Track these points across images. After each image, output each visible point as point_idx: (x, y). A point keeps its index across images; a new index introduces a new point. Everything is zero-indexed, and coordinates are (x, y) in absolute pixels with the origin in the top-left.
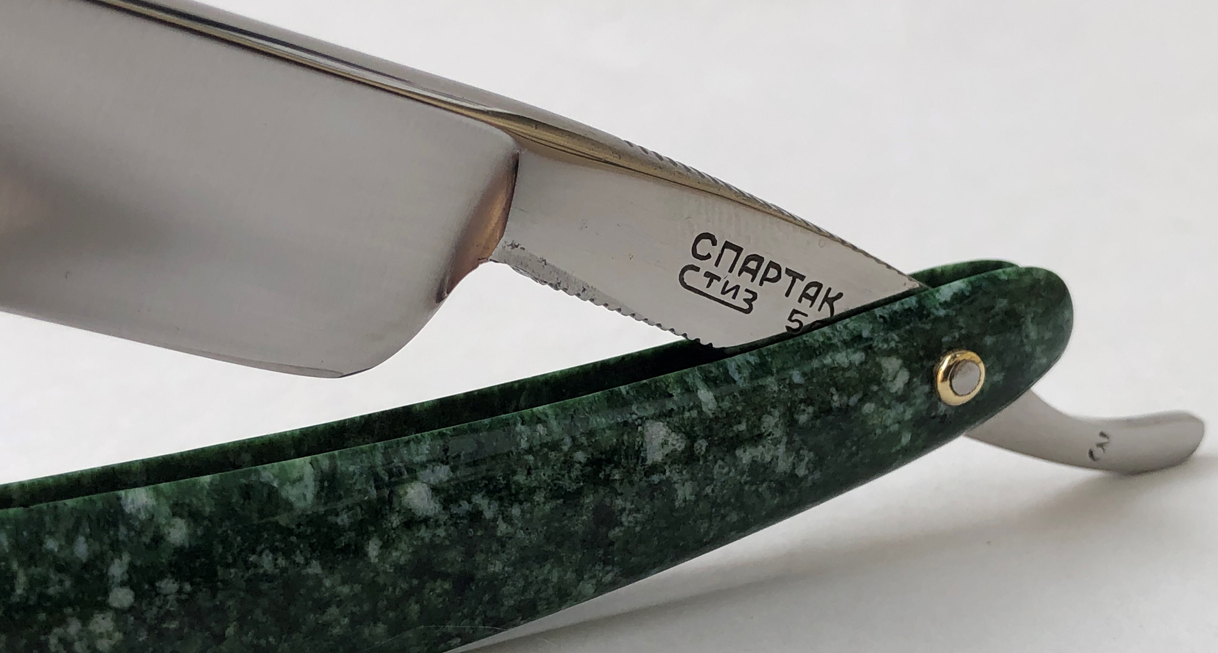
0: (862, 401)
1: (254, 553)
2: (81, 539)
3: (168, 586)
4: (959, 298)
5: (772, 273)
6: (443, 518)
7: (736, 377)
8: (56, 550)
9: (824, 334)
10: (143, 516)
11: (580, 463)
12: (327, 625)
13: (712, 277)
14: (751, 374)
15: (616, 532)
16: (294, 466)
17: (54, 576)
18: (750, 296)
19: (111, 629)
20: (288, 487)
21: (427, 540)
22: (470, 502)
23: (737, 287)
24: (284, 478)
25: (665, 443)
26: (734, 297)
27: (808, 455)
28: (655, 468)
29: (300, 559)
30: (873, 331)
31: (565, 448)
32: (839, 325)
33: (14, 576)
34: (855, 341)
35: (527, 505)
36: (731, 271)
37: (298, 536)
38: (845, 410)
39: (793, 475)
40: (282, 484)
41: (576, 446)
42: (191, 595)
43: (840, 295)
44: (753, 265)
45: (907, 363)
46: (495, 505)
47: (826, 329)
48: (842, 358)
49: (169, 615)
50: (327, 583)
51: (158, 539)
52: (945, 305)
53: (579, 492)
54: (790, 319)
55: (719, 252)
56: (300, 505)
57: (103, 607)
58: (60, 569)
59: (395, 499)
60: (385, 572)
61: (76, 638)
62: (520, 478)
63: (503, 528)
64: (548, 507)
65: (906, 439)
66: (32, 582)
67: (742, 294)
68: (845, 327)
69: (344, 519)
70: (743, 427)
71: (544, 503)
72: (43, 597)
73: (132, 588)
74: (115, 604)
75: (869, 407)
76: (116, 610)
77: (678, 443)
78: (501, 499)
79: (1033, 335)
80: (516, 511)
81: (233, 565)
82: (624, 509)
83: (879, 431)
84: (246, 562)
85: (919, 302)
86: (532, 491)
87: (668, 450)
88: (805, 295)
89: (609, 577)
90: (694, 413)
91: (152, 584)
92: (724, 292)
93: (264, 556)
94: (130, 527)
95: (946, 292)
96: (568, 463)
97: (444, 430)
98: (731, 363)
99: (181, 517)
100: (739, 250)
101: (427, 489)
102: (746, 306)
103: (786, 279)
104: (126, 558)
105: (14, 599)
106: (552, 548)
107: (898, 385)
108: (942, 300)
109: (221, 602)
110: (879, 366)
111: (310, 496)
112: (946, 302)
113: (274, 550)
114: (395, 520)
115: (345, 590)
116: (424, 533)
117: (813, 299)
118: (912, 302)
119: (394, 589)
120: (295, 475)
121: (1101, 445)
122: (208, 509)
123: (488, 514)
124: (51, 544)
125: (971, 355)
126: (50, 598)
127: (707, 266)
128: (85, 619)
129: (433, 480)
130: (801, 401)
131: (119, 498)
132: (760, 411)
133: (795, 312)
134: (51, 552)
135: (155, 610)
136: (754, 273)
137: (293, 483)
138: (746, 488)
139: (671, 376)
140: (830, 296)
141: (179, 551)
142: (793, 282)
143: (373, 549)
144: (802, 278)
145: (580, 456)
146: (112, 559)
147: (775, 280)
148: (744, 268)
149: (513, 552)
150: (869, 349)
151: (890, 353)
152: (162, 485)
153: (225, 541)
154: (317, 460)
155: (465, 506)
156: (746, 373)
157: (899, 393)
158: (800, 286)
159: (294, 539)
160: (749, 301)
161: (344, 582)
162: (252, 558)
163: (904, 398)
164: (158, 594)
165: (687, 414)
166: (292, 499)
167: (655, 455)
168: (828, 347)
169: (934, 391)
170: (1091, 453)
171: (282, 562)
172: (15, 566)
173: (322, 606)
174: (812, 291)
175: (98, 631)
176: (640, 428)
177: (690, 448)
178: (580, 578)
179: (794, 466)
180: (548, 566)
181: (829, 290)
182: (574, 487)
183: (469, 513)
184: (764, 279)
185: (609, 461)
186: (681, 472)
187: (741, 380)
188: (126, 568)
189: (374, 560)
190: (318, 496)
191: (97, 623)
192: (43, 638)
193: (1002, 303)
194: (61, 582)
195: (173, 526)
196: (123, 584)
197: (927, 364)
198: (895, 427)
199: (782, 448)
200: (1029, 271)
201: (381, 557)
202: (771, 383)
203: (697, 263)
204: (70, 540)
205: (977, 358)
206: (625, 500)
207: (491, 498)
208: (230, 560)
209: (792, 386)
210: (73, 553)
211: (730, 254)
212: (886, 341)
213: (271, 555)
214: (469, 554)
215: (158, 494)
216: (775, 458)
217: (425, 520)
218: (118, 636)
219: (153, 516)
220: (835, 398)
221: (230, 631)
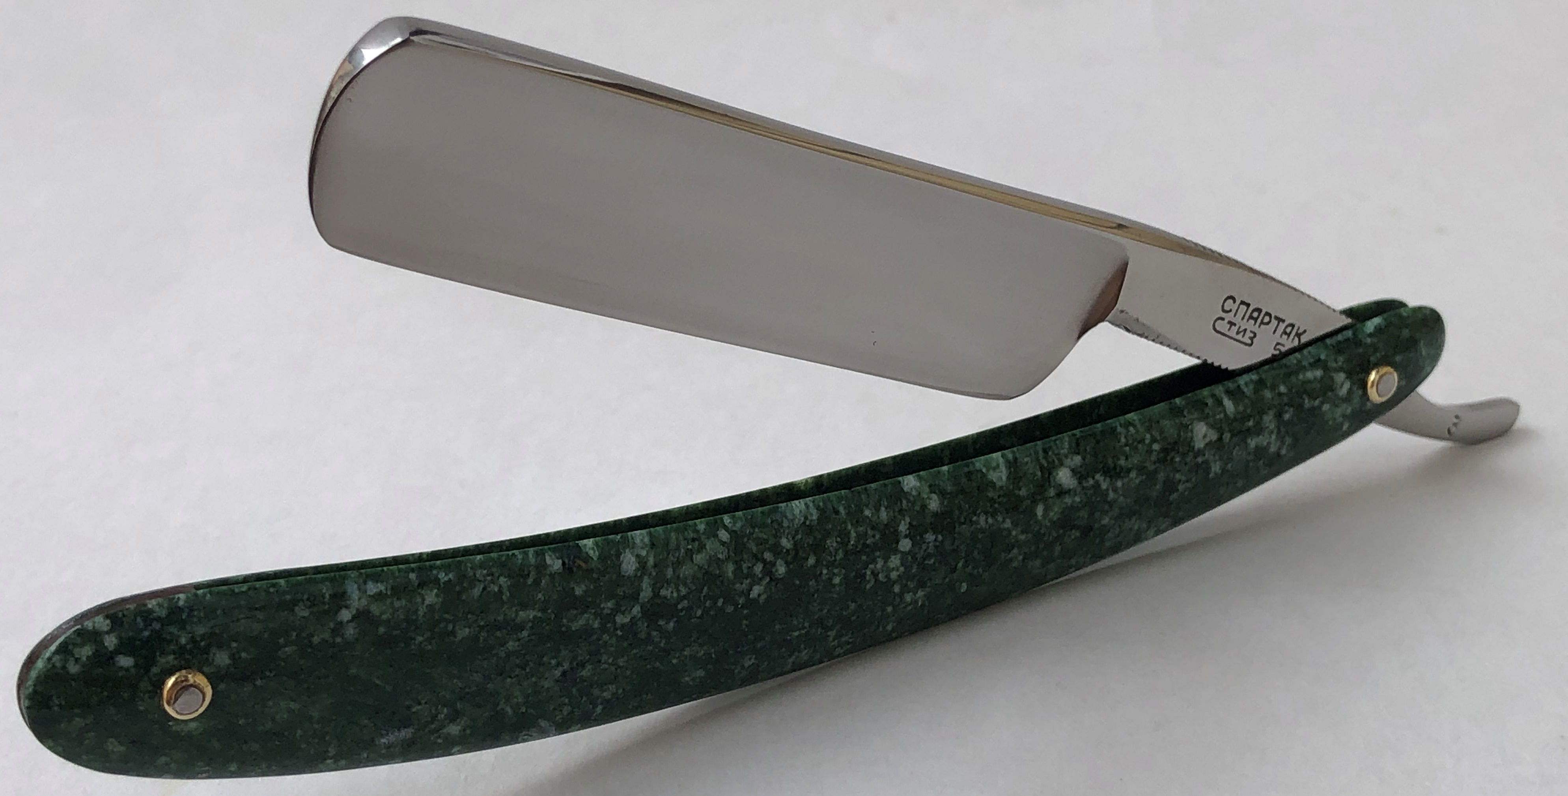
0: (1322, 403)
1: (975, 515)
2: (883, 509)
3: (930, 537)
4: (1379, 330)
5: (1267, 319)
6: (1079, 490)
7: (1245, 390)
8: (870, 515)
9: (1296, 358)
10: (914, 493)
11: (1156, 451)
12: (1011, 560)
13: (1232, 324)
14: (1254, 388)
15: (1175, 495)
16: (992, 458)
17: (870, 532)
18: (1252, 335)
19: (898, 565)
20: (991, 472)
21: (1069, 504)
22: (1093, 478)
23: (1245, 330)
24: (987, 465)
25: (1205, 436)
26: (1243, 336)
27: (1288, 440)
28: (1200, 452)
29: (1000, 518)
30: (1327, 356)
31: (1147, 442)
32: (1305, 351)
33: (849, 532)
34: (1317, 363)
35: (1126, 480)
36: (1243, 318)
37: (999, 503)
38: (1313, 409)
39: (1278, 455)
40: (988, 470)
41: (1154, 440)
42: (942, 541)
43: (1305, 331)
44: (1255, 315)
45: (1350, 375)
46: (1108, 479)
47: (1297, 355)
48: (1310, 375)
49: (929, 556)
50: (1014, 533)
51: (924, 507)
52: (1371, 335)
53: (1156, 471)
54: (1275, 349)
55: (1236, 308)
56: (999, 484)
57: (896, 551)
58: (873, 528)
59: (1052, 479)
60: (1046, 526)
61: (880, 571)
62: (1122, 462)
63: (1111, 495)
64: (1137, 481)
65: (1346, 426)
66: (858, 535)
67: (1249, 334)
68: (1309, 352)
69: (1023, 492)
70: (1251, 423)
71: (1136, 478)
72: (865, 545)
73: (911, 539)
74: (902, 549)
75: (1326, 407)
76: (902, 552)
77: (1213, 436)
78: (1111, 477)
79: (1424, 353)
80: (1119, 484)
81: (964, 523)
82: (1180, 481)
83: (1330, 423)
84: (971, 521)
85: (1354, 334)
86: (1129, 471)
87: (1207, 440)
88: (1285, 332)
89: (1164, 526)
90: (1222, 416)
91: (921, 537)
92: (1238, 333)
93: (981, 517)
94: (908, 501)
95: (1371, 325)
96: (1150, 451)
97: (1075, 432)
98: (1242, 380)
99: (935, 493)
100: (1248, 305)
101: (1069, 470)
102: (1249, 342)
103: (1274, 322)
104: (908, 520)
105: (850, 547)
106: (1137, 508)
107: (1343, 391)
108: (1368, 332)
109: (957, 546)
110: (1332, 379)
111: (1004, 478)
112: (1371, 333)
113: (986, 513)
114: (1052, 492)
115: (1023, 537)
116: (1068, 500)
117: (1289, 335)
118: (1349, 333)
119: (1049, 536)
120: (994, 464)
121: (1455, 424)
122: (949, 488)
123: (1104, 486)
124: (867, 513)
125: (1388, 369)
126: (868, 546)
127: (1229, 317)
128: (886, 559)
129: (1072, 464)
130: (1285, 404)
131: (900, 482)
132: (1262, 412)
133: (1278, 344)
134: (867, 517)
135: (922, 552)
136: (1256, 319)
137: (994, 469)
138: (1251, 464)
139: (1206, 392)
140: (1299, 332)
141: (935, 515)
142: (1279, 323)
143: (1040, 510)
144: (1283, 321)
145: (1156, 447)
146: (900, 521)
147: (1268, 323)
148: (1251, 317)
149: (1116, 511)
150: (1326, 368)
151: (1340, 369)
152: (921, 473)
153: (960, 508)
154: (1005, 455)
155: (1091, 482)
156: (1251, 387)
157: (1344, 397)
158: (1282, 326)
159: (996, 505)
160: (1252, 339)
161: (1023, 532)
162: (975, 518)
163: (1347, 399)
164: (924, 543)
165: (1218, 417)
166: (994, 480)
167: (1199, 444)
168: (1301, 368)
169: (1365, 393)
170: (1449, 431)
171: (990, 520)
172: (849, 527)
173: (1009, 549)
174: (1288, 330)
175: (892, 566)
176: (1190, 427)
177: (1220, 439)
178: (1149, 528)
179: (1279, 449)
180: (1133, 519)
181: (1299, 328)
182: (1153, 467)
183: (1093, 486)
184: (1262, 323)
185: (1173, 449)
186: (1214, 455)
187: (1248, 391)
188: (907, 527)
189: (1040, 518)
190: (1008, 478)
191: (892, 561)
192: (863, 571)
193: (1406, 333)
194: (874, 536)
195: (931, 499)
196: (906, 536)
197: (1361, 376)
198: (1341, 419)
199: (1274, 437)
200: (1420, 309)
201: (1045, 515)
202: (1268, 394)
203: (1224, 315)
204: (877, 510)
205: (1392, 370)
206: (1182, 475)
207: (1105, 476)
208: (962, 520)
209: (1280, 394)
210: (879, 517)
211: (1243, 308)
212: (1336, 361)
213: (985, 516)
214: (1091, 514)
215: (920, 478)
216: (1269, 443)
217: (1068, 491)
218: (902, 569)
219: (920, 493)
220: (1306, 401)
221: (960, 565)
